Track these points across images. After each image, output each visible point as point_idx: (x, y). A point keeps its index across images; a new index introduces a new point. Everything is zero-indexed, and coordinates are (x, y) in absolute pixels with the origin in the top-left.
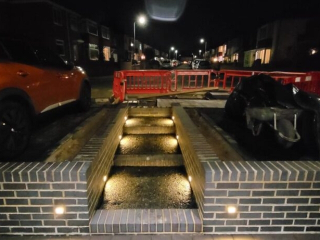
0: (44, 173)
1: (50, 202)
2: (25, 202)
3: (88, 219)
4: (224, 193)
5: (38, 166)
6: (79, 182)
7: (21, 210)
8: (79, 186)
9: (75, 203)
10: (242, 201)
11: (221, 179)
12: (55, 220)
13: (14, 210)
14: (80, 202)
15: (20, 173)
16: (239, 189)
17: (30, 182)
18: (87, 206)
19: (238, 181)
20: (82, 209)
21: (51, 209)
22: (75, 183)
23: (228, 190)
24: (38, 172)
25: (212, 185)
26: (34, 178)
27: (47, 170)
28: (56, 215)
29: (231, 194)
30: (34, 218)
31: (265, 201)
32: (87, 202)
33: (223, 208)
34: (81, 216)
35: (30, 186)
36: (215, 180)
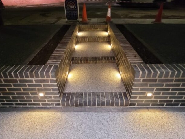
0: (28, 73)
1: (35, 90)
2: (20, 90)
3: (59, 99)
4: (146, 85)
6: (51, 78)
7: (18, 94)
8: (51, 81)
9: (50, 91)
10: (157, 90)
11: (146, 77)
12: (39, 99)
13: (14, 94)
14: (53, 90)
15: (12, 73)
16: (157, 83)
17: (20, 79)
18: (58, 92)
19: (157, 78)
20: (55, 94)
21: (36, 94)
22: (49, 79)
23: (149, 83)
25: (139, 81)
26: (22, 76)
27: (30, 71)
28: (40, 96)
29: (151, 85)
30: (26, 98)
31: (173, 90)
32: (58, 89)
34: (55, 97)
35: (20, 81)
36: (141, 77)
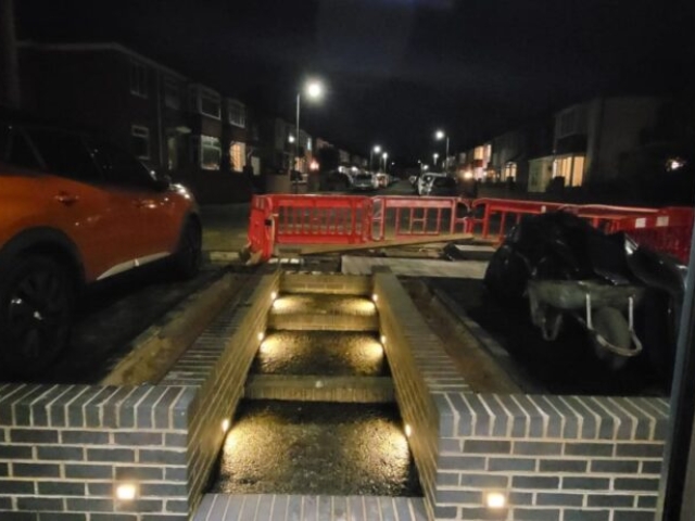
0: (98, 408)
1: (105, 472)
2: (54, 471)
3: (186, 514)
4: (479, 463)
5: (87, 393)
6: (171, 430)
7: (44, 488)
8: (171, 439)
9: (160, 478)
10: (518, 482)
11: (473, 432)
12: (116, 512)
13: (28, 487)
14: (171, 474)
15: (48, 407)
16: (511, 456)
17: (67, 428)
18: (184, 483)
19: (508, 438)
20: (175, 490)
21: (108, 489)
22: (164, 431)
23: (488, 456)
24: (87, 407)
25: (454, 445)
26: (76, 421)
27: (106, 401)
28: (119, 501)
29: (495, 465)
30: (69, 508)
31: (568, 483)
32: (185, 473)
33: (476, 497)
34: (171, 506)
35: (67, 436)
36: (460, 434)
